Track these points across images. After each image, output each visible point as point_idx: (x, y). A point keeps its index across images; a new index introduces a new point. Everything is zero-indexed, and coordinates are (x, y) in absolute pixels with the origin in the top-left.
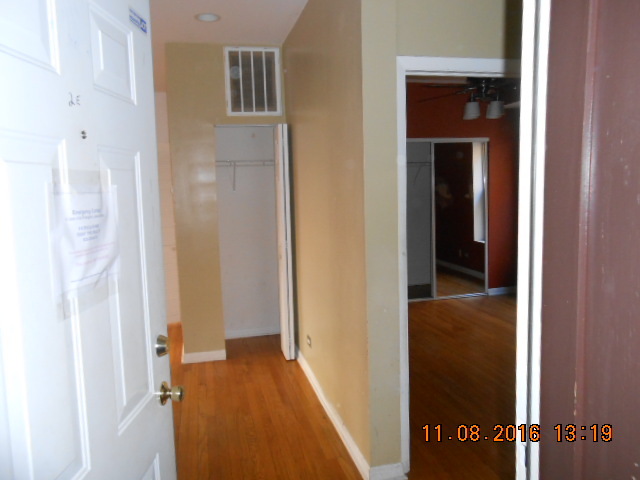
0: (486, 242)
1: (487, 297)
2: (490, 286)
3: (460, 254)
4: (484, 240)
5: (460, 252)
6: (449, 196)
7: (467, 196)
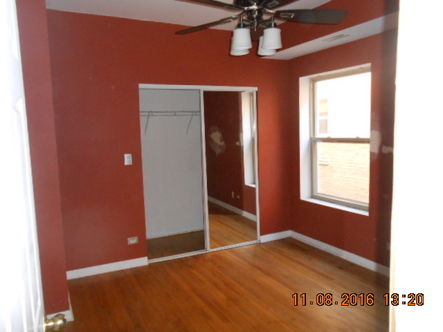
0: (256, 186)
1: (260, 244)
2: (263, 233)
3: (233, 196)
4: (254, 183)
5: (233, 193)
6: (222, 143)
7: (237, 143)
